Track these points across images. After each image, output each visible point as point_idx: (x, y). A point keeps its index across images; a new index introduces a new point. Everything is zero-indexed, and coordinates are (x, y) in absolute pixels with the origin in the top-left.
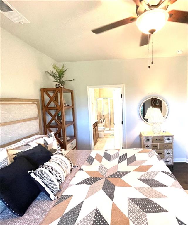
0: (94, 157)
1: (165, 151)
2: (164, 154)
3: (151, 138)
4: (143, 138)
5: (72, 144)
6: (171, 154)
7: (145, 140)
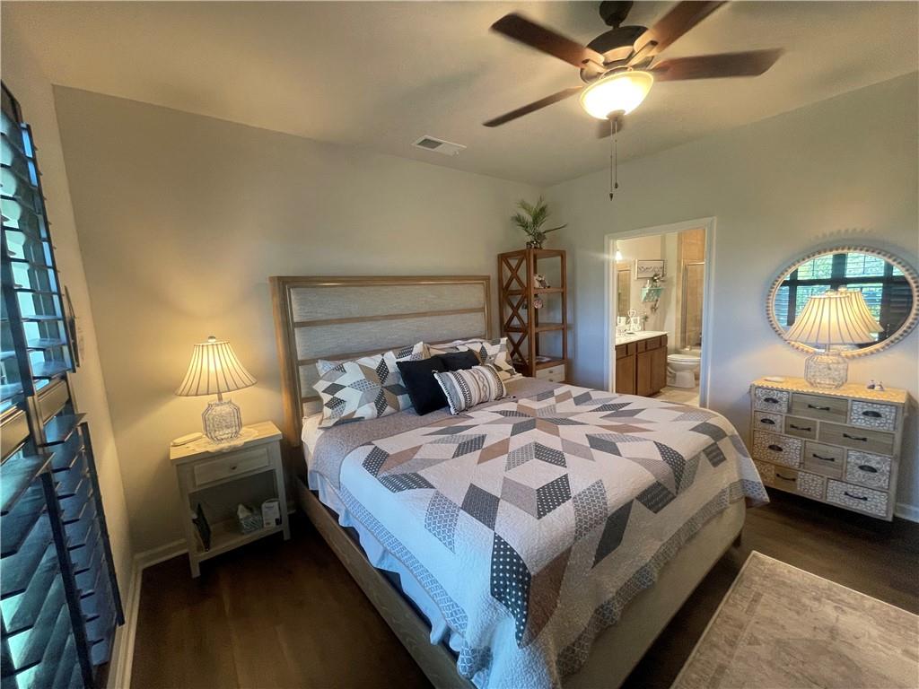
0: (556, 394)
1: (848, 457)
2: (845, 466)
3: (785, 396)
4: (753, 393)
5: (551, 372)
6: (883, 474)
7: (759, 399)
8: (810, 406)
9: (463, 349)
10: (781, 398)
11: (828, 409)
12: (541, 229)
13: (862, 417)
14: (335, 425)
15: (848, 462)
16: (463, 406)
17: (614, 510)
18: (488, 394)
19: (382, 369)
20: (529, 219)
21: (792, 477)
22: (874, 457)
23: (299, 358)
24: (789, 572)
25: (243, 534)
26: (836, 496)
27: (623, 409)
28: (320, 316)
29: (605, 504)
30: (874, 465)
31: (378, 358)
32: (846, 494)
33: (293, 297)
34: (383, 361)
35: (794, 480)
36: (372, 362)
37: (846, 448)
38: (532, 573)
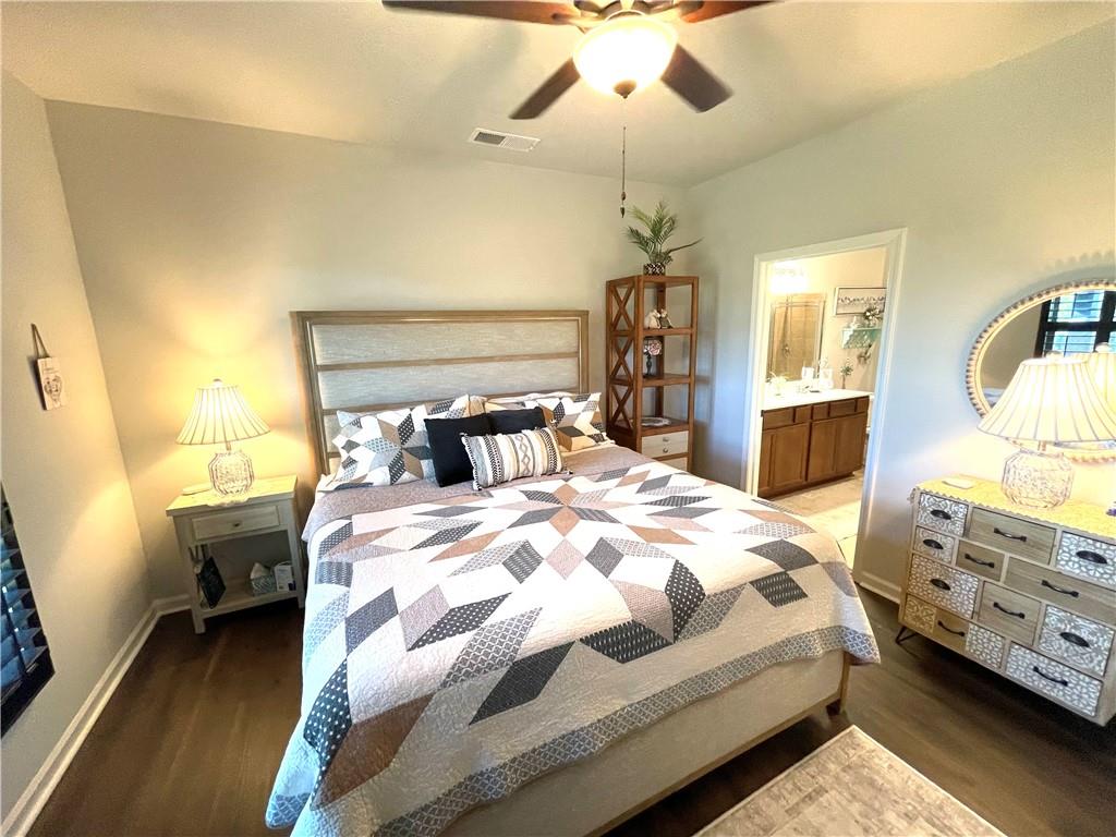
0: (628, 473)
1: (1045, 615)
2: (1039, 627)
3: (962, 511)
4: (916, 500)
5: (665, 440)
6: (1098, 651)
7: (924, 509)
8: (997, 531)
9: (530, 405)
10: (955, 513)
11: (1023, 539)
12: (663, 247)
13: (1076, 559)
14: (338, 489)
15: (1044, 624)
16: (490, 480)
17: (529, 653)
18: (531, 468)
19: (406, 428)
20: (647, 233)
21: (959, 630)
22: (1087, 623)
23: (324, 407)
24: (890, 767)
25: (254, 596)
26: (1019, 668)
27: (692, 505)
28: (346, 359)
29: (519, 643)
30: (1085, 635)
31: (404, 413)
32: (1036, 669)
33: (314, 336)
34: (410, 417)
35: (962, 634)
36: (395, 418)
37: (1045, 602)
38: (354, 721)
